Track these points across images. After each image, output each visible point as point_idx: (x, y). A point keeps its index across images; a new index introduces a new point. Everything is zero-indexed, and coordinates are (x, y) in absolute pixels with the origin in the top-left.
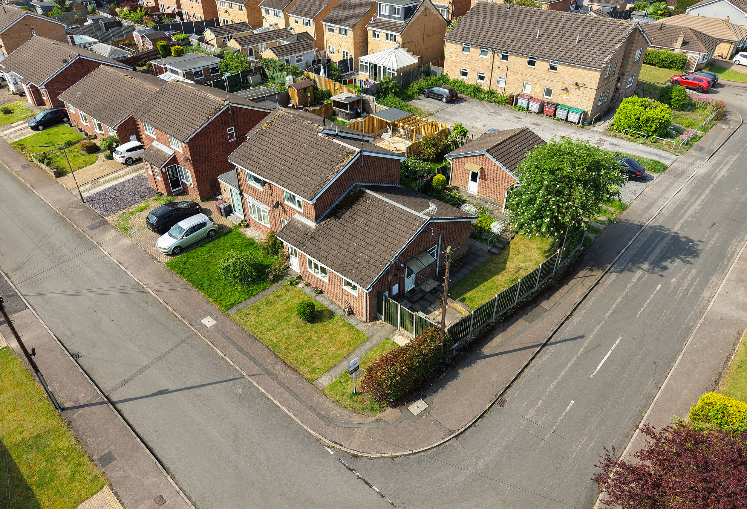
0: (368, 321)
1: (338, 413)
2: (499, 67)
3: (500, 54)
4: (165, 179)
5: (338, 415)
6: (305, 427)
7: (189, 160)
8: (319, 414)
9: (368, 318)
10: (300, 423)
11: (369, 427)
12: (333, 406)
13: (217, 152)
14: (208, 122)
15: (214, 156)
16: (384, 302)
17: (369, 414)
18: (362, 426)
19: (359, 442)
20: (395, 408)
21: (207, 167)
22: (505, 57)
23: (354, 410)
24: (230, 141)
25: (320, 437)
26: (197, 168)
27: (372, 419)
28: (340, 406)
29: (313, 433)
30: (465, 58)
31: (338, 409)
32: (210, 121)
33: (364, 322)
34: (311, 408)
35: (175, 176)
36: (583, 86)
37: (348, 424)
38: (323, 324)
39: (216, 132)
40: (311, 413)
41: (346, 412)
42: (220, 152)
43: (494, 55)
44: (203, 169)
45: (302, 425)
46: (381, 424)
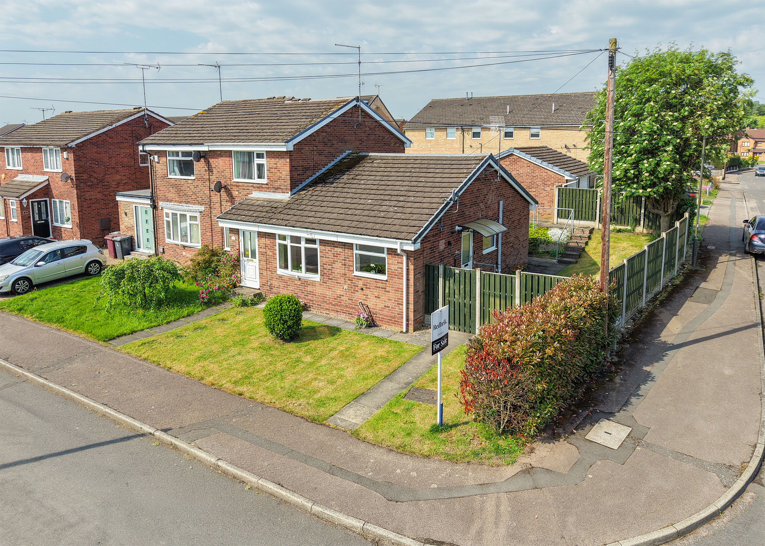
0: (411, 328)
1: (413, 471)
2: (471, 146)
3: (470, 132)
4: (25, 219)
5: (414, 474)
6: (329, 513)
7: (72, 179)
8: (359, 479)
9: (411, 322)
10: (309, 505)
11: (512, 488)
12: (391, 457)
13: (118, 177)
14: (111, 127)
15: (113, 181)
16: (441, 280)
17: (495, 461)
18: (492, 489)
19: (502, 531)
20: (557, 443)
21: (99, 196)
22: (476, 135)
23: (452, 459)
24: (141, 165)
25: (380, 531)
26: (83, 193)
27: (510, 471)
28: (412, 454)
29: (356, 524)
30: (429, 144)
31: (409, 463)
32: (114, 126)
33: (401, 332)
34: (332, 470)
35: (44, 217)
36: (574, 147)
37: (449, 489)
38: (320, 341)
39: (120, 145)
40: (337, 480)
41: (432, 465)
42: (124, 178)
43: (463, 134)
44: (93, 197)
45: (317, 509)
46: (542, 479)
